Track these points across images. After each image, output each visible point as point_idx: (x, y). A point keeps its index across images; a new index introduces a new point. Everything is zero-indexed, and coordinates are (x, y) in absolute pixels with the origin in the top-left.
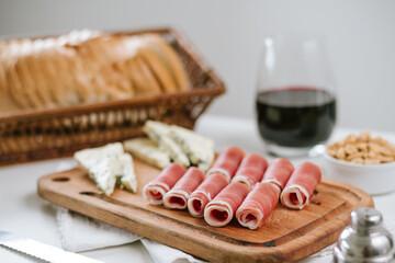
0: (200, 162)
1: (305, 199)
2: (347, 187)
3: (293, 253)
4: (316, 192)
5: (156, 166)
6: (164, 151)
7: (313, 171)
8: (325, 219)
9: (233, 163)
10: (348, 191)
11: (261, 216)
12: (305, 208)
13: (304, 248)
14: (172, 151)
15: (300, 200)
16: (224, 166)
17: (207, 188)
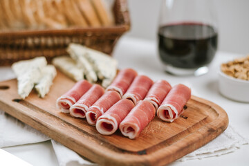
0: (104, 78)
1: (175, 115)
2: (210, 105)
3: (158, 161)
4: (185, 107)
5: (72, 79)
6: (80, 68)
7: (185, 92)
8: (188, 131)
9: (127, 82)
10: (210, 107)
11: (138, 129)
12: (175, 121)
13: (168, 157)
14: (85, 69)
15: (171, 115)
16: (120, 85)
17: (102, 104)
